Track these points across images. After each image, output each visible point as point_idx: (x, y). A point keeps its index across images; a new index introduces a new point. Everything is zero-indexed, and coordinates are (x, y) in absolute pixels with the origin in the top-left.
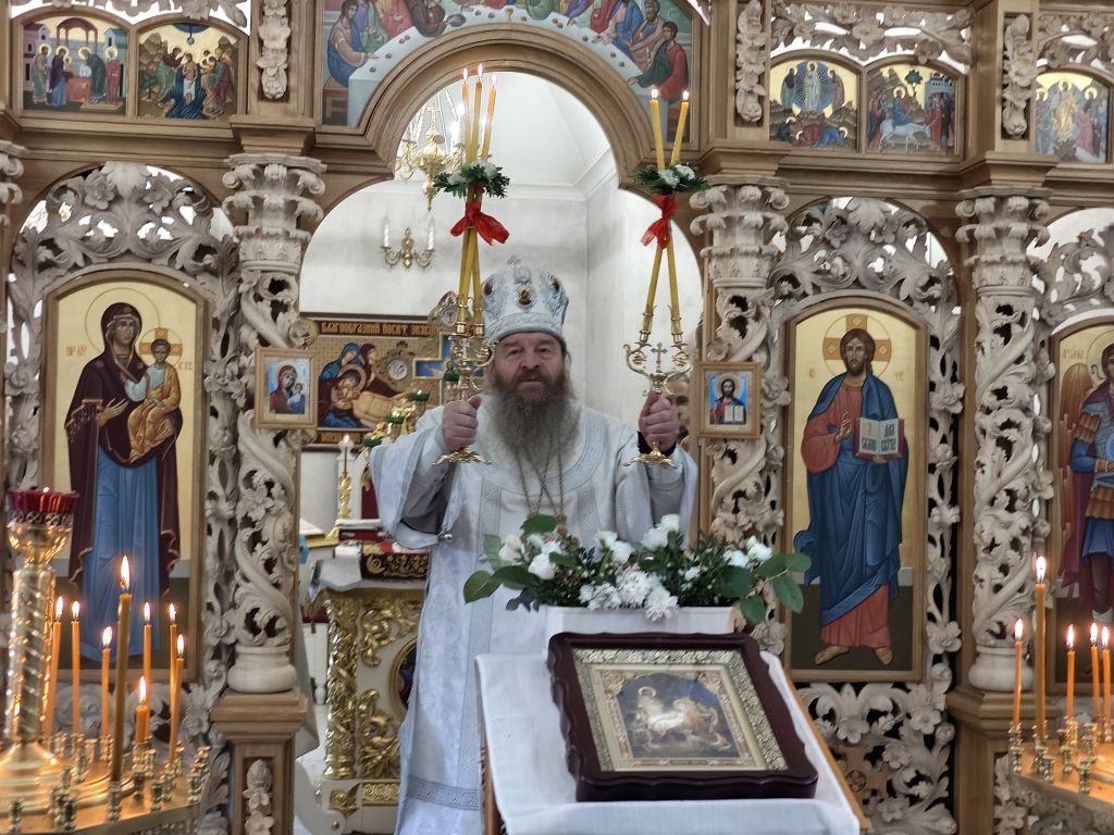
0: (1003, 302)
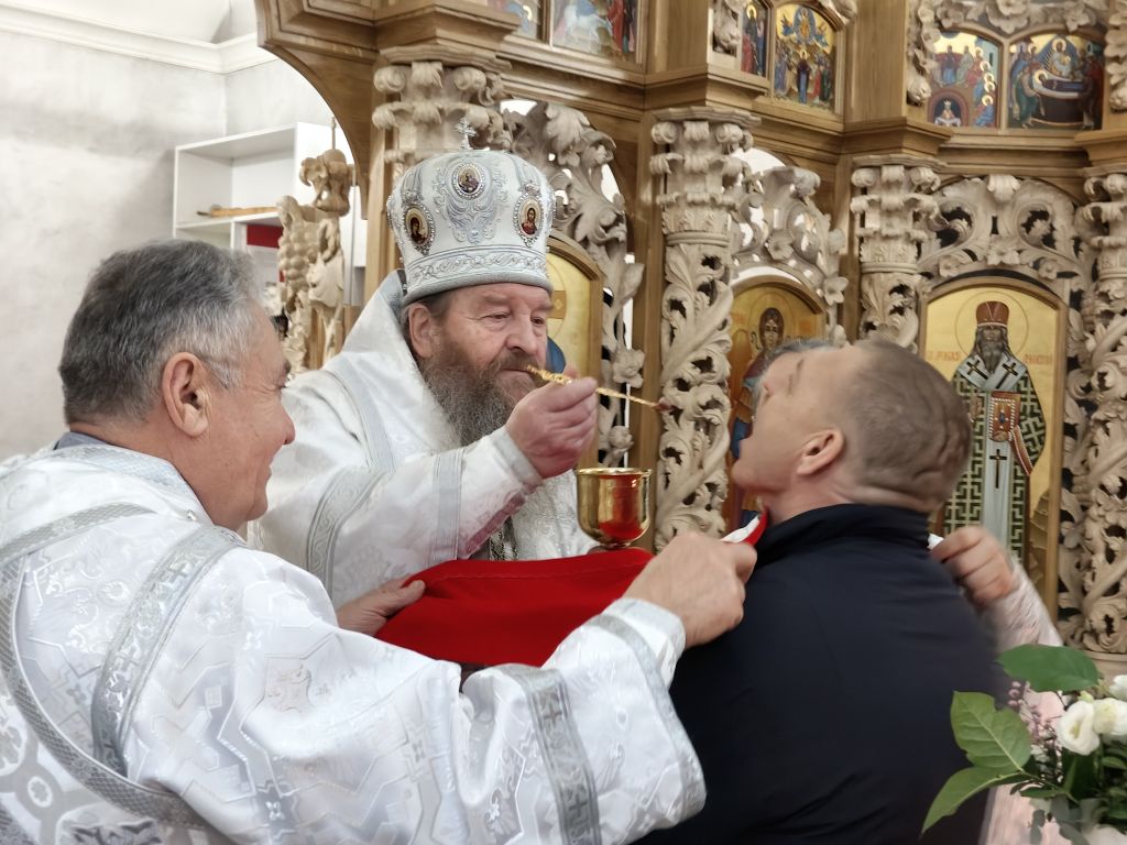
0: (711, 252)
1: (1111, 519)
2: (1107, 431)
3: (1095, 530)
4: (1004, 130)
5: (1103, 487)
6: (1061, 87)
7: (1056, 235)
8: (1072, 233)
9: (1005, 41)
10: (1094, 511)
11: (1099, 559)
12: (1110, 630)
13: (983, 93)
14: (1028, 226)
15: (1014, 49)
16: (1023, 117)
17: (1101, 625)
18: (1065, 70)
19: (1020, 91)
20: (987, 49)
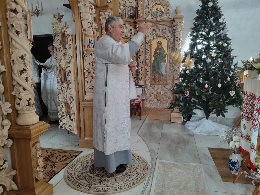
1: (142, 66)
2: (141, 56)
3: (139, 67)
4: (127, 19)
5: (140, 62)
6: (132, 14)
7: (132, 33)
8: (134, 32)
9: (126, 7)
10: (139, 65)
11: (140, 71)
12: (142, 79)
13: (124, 14)
14: (130, 31)
15: (127, 8)
16: (128, 17)
17: (141, 78)
18: (132, 12)
19: (128, 14)
20: (124, 8)
